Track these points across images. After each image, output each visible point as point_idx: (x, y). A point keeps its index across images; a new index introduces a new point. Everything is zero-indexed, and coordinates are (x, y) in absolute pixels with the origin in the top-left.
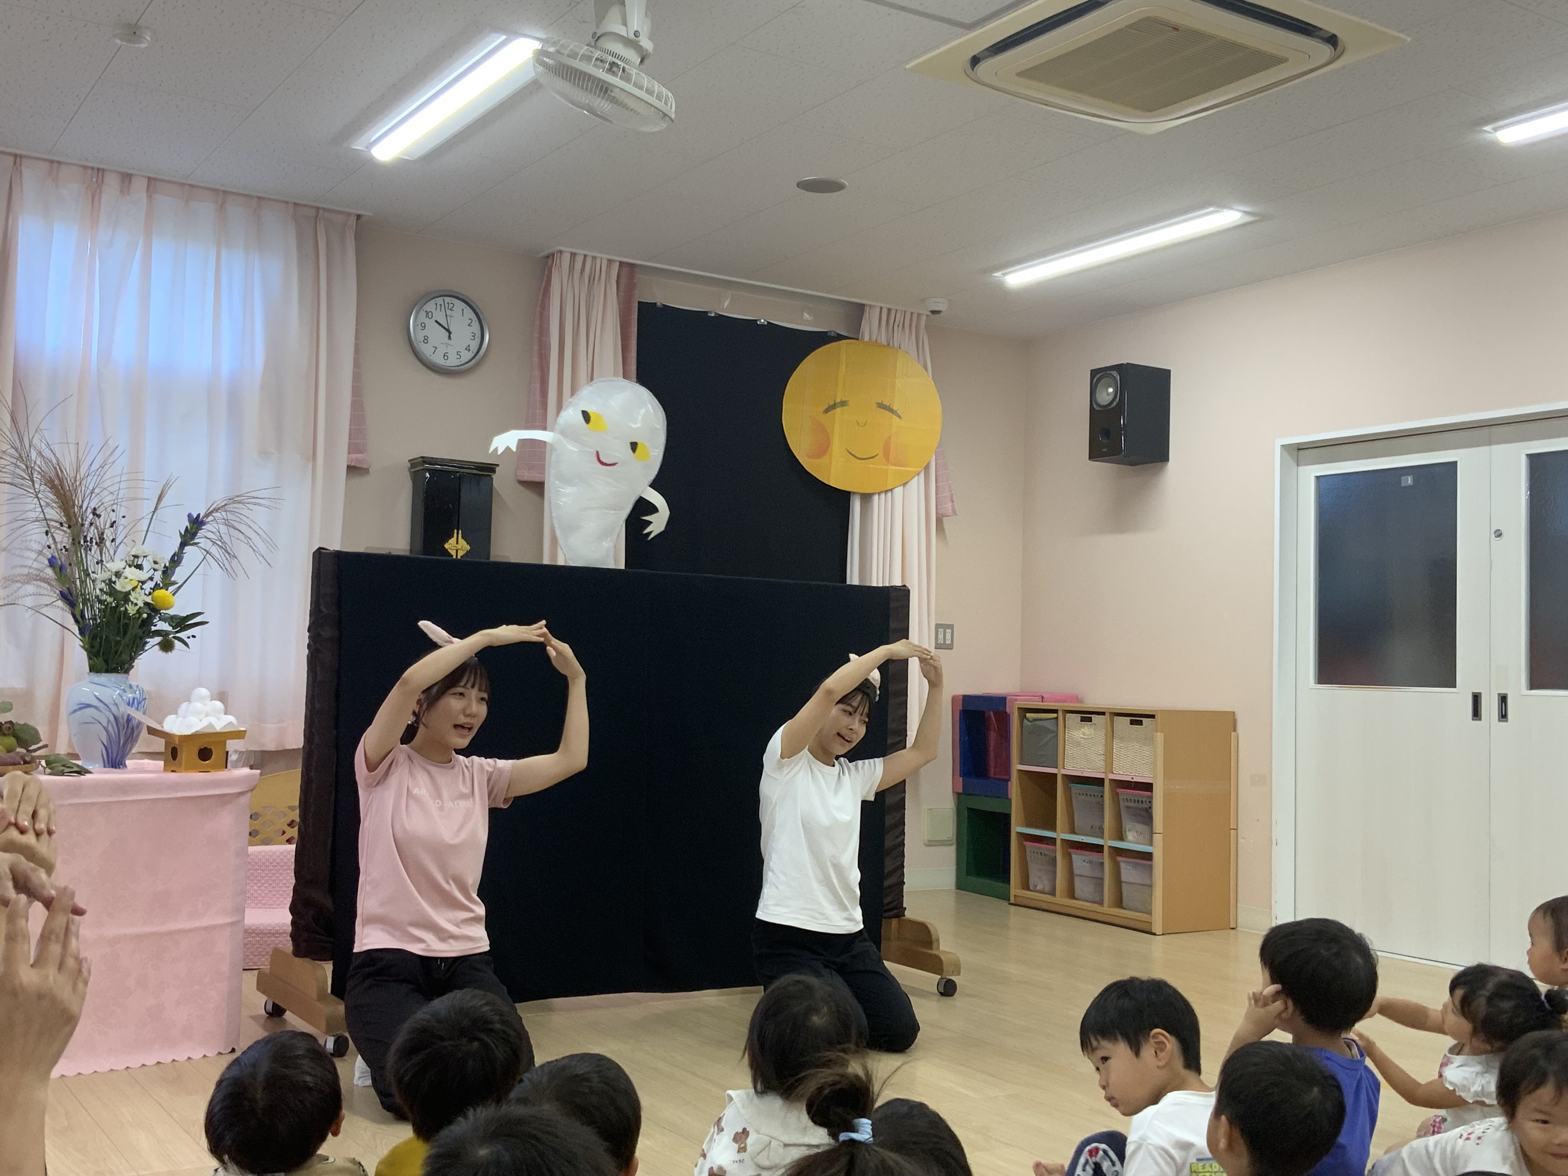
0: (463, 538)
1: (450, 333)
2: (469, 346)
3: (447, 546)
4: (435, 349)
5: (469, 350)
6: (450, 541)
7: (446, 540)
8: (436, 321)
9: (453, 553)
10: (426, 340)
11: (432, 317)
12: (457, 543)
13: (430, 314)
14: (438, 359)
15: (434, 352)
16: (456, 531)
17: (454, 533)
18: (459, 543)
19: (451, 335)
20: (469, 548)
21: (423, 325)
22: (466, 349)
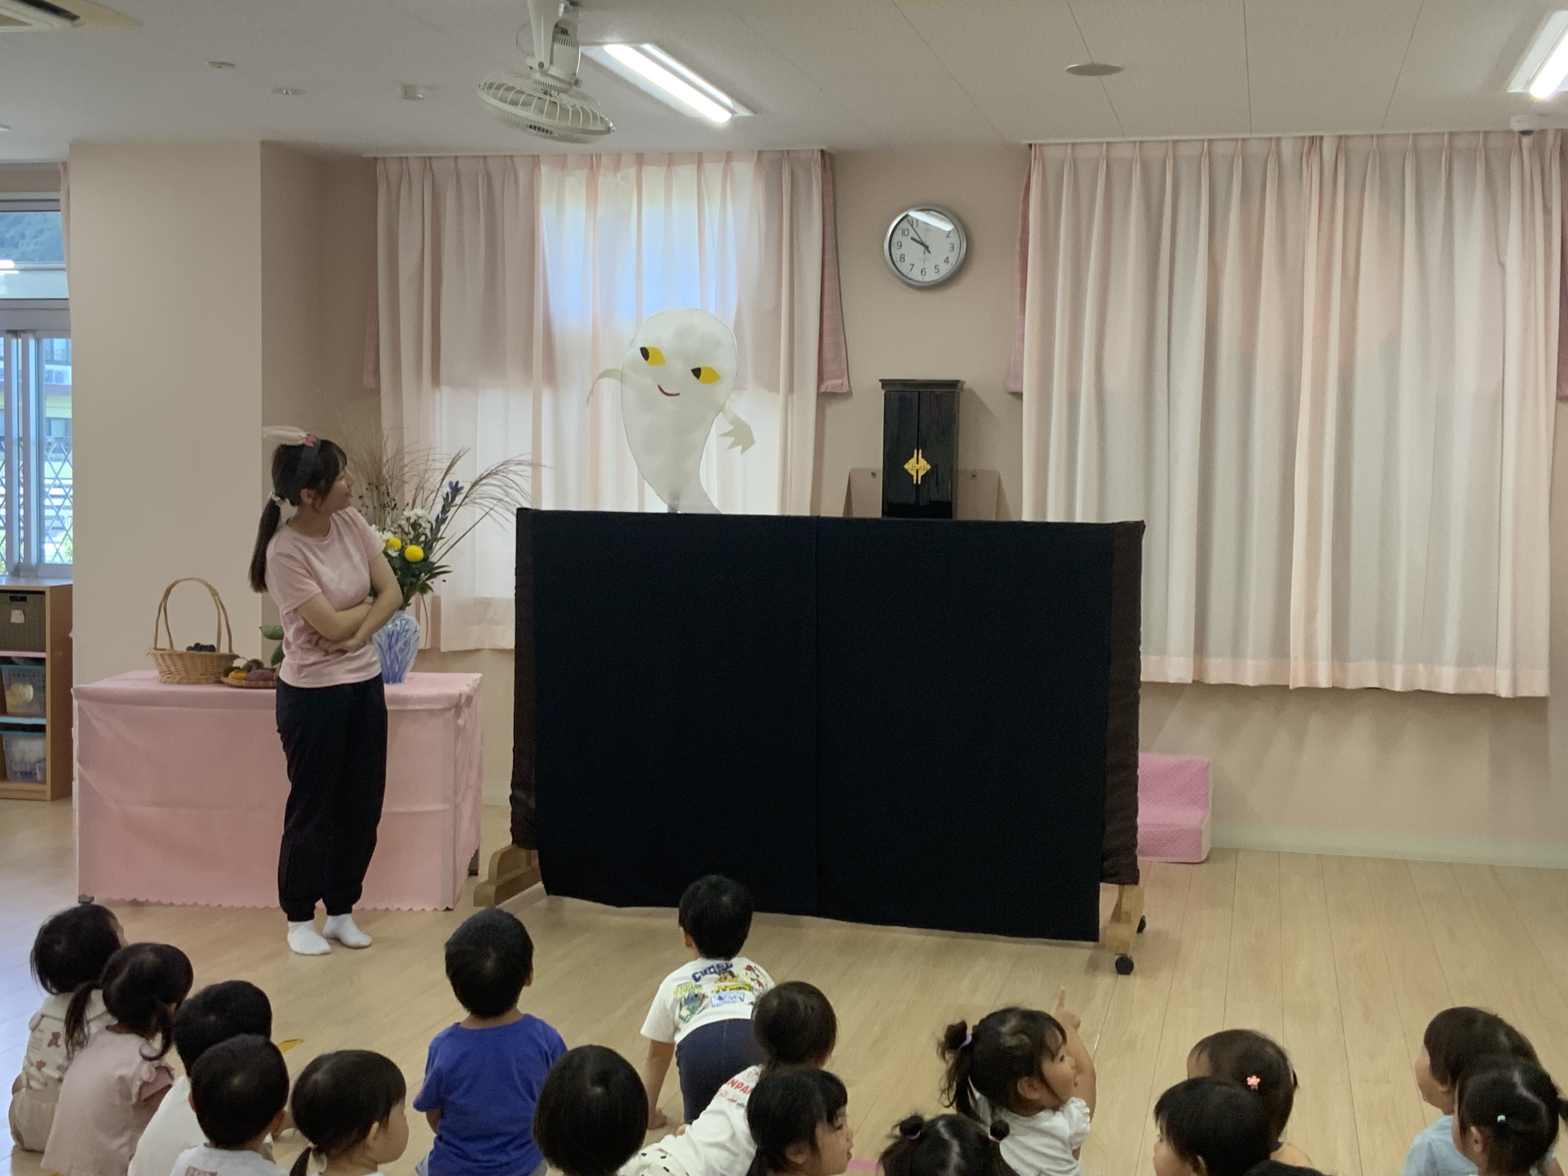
0: (923, 457)
1: (927, 247)
2: (947, 258)
3: (906, 466)
4: (911, 266)
5: (948, 262)
6: (910, 461)
7: (907, 461)
8: (913, 239)
9: (914, 473)
10: (902, 258)
11: (908, 234)
12: (918, 463)
13: (906, 232)
14: (916, 275)
15: (912, 269)
16: (916, 451)
17: (914, 453)
18: (919, 462)
19: (930, 249)
20: (929, 467)
21: (899, 244)
22: (944, 261)
